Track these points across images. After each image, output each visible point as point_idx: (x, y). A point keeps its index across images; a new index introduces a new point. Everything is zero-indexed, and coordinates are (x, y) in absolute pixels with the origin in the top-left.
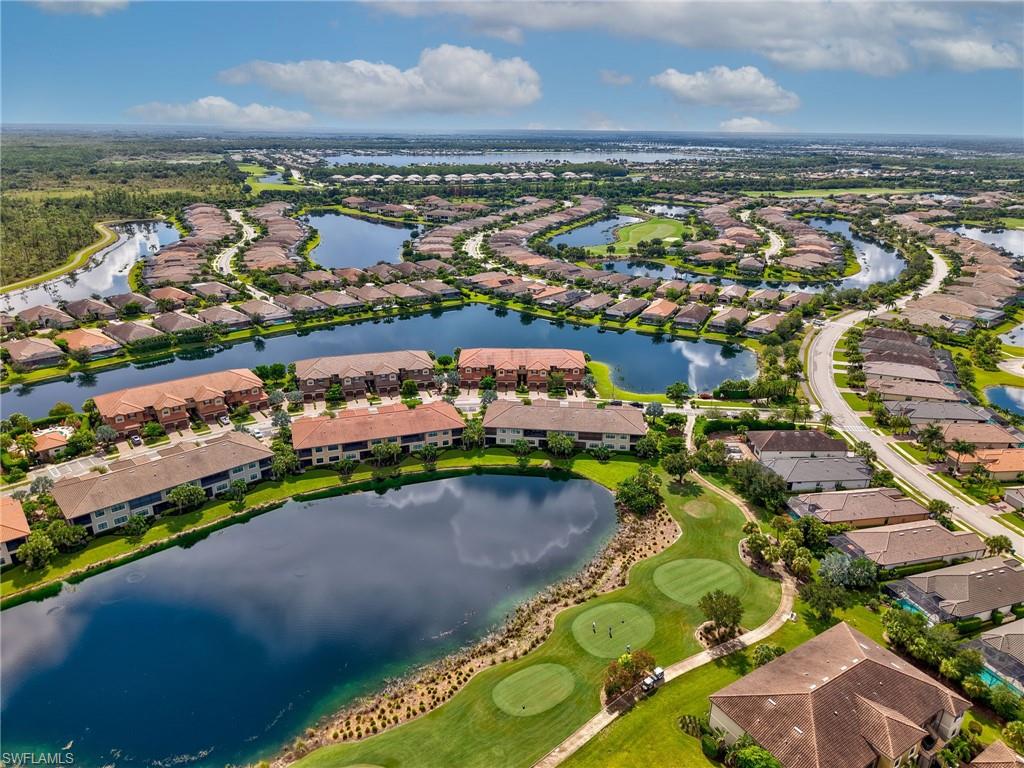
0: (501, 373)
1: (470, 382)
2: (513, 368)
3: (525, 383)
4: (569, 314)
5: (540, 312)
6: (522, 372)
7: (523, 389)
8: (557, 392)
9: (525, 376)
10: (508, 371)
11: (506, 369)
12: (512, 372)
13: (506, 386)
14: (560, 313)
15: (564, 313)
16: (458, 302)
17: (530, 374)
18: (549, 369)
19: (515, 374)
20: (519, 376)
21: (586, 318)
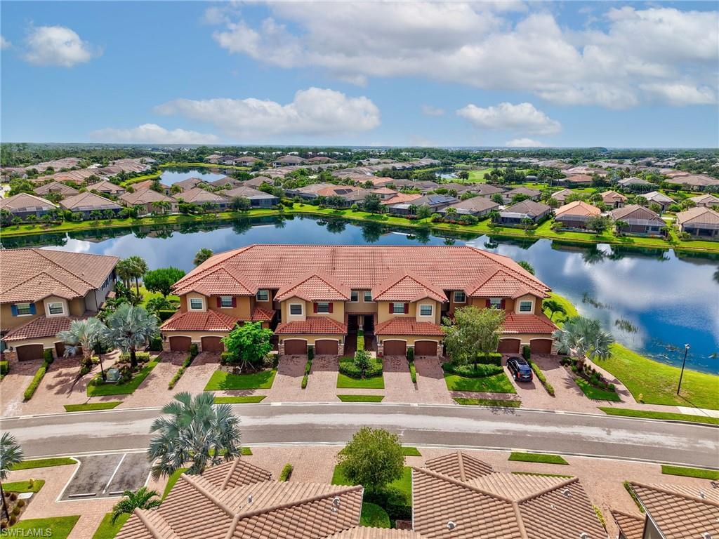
0: (296, 310)
1: (196, 339)
2: (333, 296)
3: (369, 345)
4: (436, 221)
5: (392, 221)
6: (361, 308)
7: (363, 365)
8: (479, 375)
9: (370, 320)
10: (317, 306)
11: (311, 297)
12: (329, 307)
13: (311, 353)
14: (424, 220)
15: (429, 220)
16: (276, 212)
17: (383, 315)
18: (443, 298)
19: (339, 315)
20: (352, 319)
21: (465, 225)
